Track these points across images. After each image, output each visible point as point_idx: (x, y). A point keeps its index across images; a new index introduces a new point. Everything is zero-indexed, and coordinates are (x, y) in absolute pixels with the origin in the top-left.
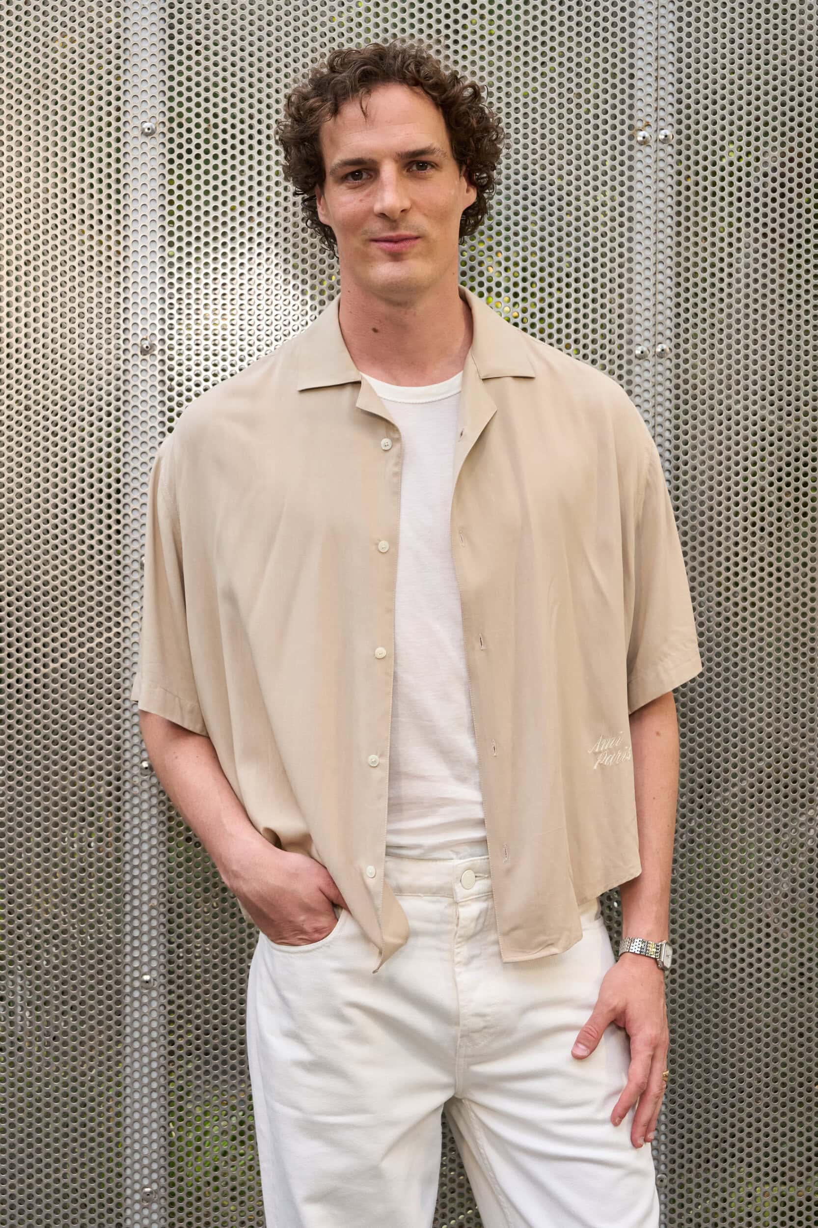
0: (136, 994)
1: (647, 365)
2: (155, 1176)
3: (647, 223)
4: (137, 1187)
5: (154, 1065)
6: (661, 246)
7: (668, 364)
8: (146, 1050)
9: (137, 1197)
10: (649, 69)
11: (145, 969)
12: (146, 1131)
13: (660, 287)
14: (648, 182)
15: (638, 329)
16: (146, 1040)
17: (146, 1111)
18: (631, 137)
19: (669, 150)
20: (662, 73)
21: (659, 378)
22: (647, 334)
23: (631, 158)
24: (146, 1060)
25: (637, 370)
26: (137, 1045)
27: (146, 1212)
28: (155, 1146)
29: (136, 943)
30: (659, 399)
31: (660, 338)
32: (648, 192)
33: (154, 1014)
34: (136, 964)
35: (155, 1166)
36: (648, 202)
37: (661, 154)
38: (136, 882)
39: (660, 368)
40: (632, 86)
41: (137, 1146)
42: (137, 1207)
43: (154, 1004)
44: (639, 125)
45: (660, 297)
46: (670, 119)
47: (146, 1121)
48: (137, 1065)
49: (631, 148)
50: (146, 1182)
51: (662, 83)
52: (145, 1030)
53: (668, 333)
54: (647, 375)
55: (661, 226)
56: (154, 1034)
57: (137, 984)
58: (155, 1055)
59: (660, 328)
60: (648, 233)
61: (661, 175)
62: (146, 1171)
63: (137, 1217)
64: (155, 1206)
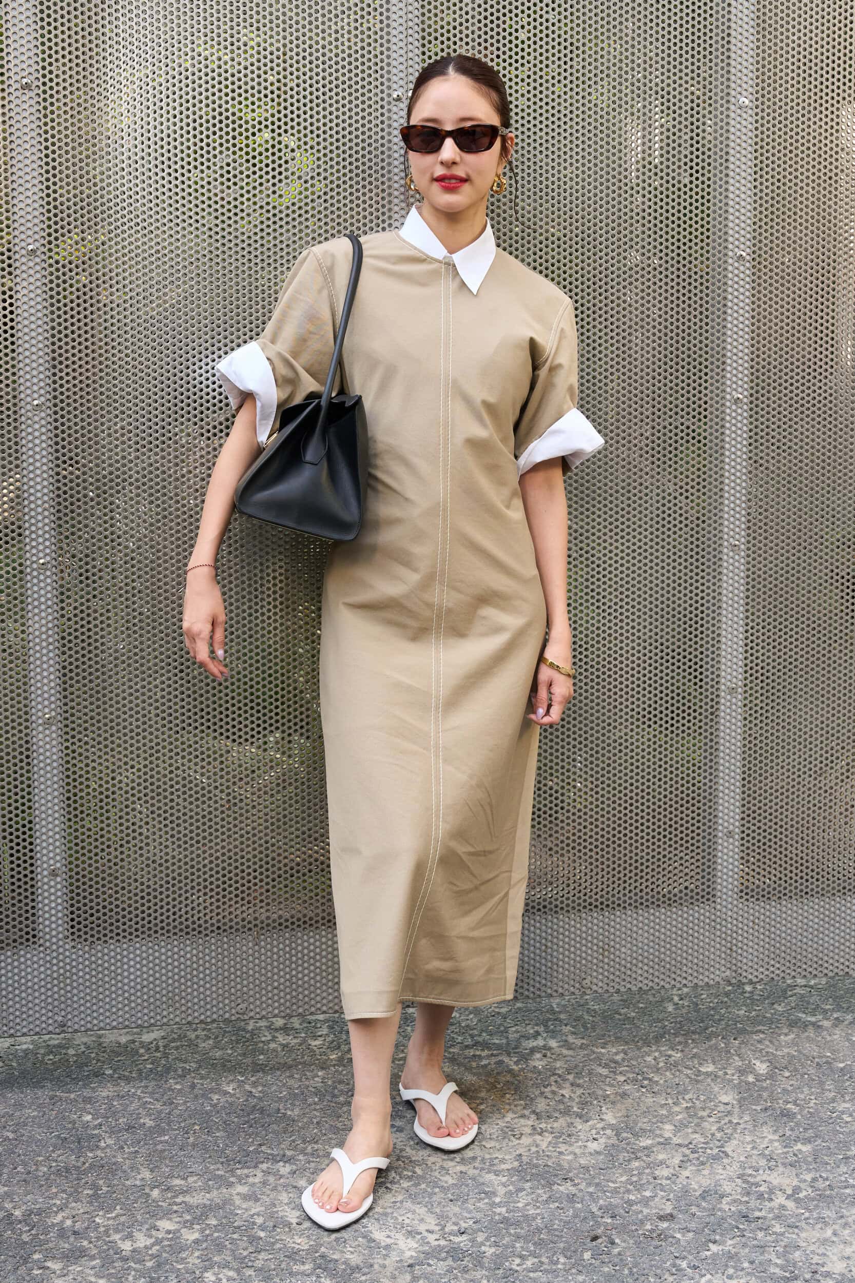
1: (401, 105)
2: (53, 706)
4: (40, 714)
9: (40, 721)
25: (394, 109)
27: (47, 732)
42: (41, 728)
43: (49, 581)
45: (410, 55)
50: (47, 710)
62: (46, 703)
63: (41, 736)
64: (54, 728)
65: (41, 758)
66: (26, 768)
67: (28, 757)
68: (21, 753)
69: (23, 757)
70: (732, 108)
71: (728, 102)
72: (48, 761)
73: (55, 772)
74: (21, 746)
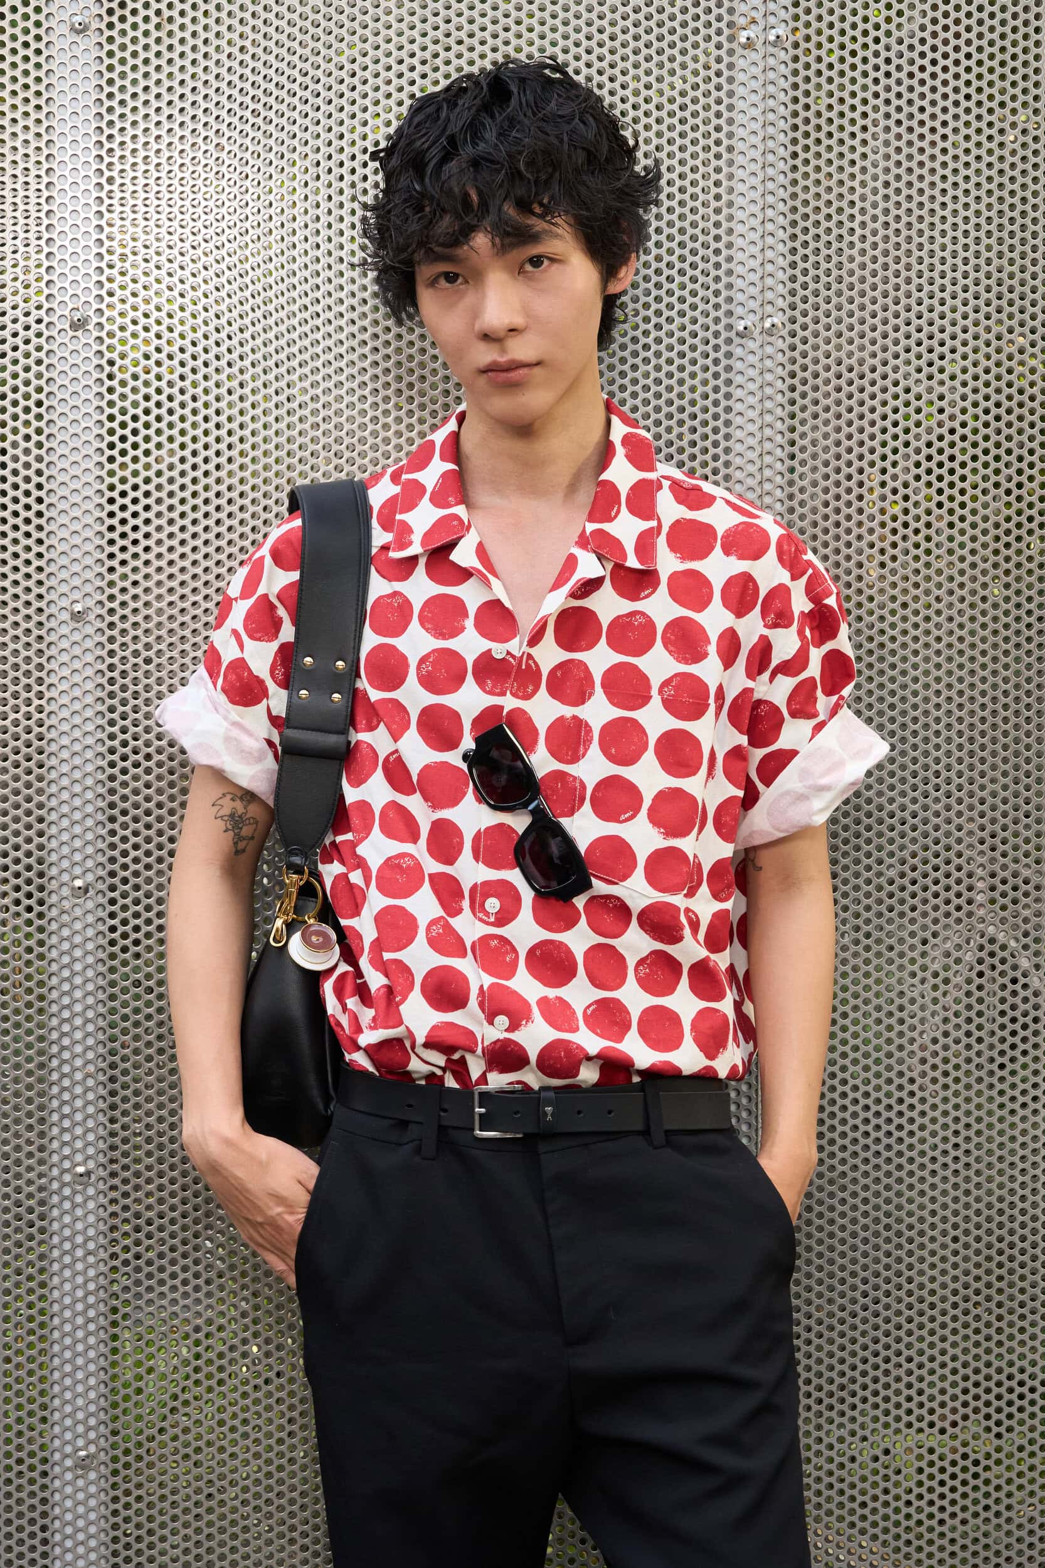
0: (67, 1192)
1: (751, 345)
2: (92, 1435)
3: (752, 153)
4: (68, 1449)
5: (92, 1286)
6: (770, 185)
7: (780, 344)
8: (79, 1266)
9: (69, 1463)
11: (79, 1158)
12: (80, 1375)
13: (770, 240)
14: (754, 98)
15: (740, 297)
16: (79, 1253)
17: (80, 1348)
18: (732, 38)
19: (782, 55)
21: (768, 363)
22: (752, 304)
23: (731, 66)
24: (80, 1280)
25: (738, 352)
26: (67, 1259)
27: (80, 1483)
28: (92, 1395)
29: (66, 1123)
30: (768, 391)
31: (769, 309)
32: (754, 112)
33: (91, 1219)
34: (67, 1151)
35: (92, 1422)
36: (755, 126)
37: (771, 61)
38: (66, 1042)
39: (769, 350)
41: (68, 1395)
42: (69, 1476)
43: (91, 1205)
44: (742, 21)
45: (770, 254)
46: (783, 14)
47: (80, 1361)
48: (67, 1287)
49: (731, 52)
50: (80, 1443)
52: (79, 1239)
53: (780, 303)
54: (751, 359)
55: (770, 158)
56: (91, 1245)
57: (67, 1178)
58: (92, 1273)
59: (769, 295)
60: (753, 167)
61: (771, 89)
62: (80, 1429)
63: (69, 1490)
64: (92, 1475)
65: (69, 1530)
66: (41, 1549)
67: (44, 1529)
68: (32, 1522)
69: (36, 1528)
72: (81, 1537)
74: (32, 1508)
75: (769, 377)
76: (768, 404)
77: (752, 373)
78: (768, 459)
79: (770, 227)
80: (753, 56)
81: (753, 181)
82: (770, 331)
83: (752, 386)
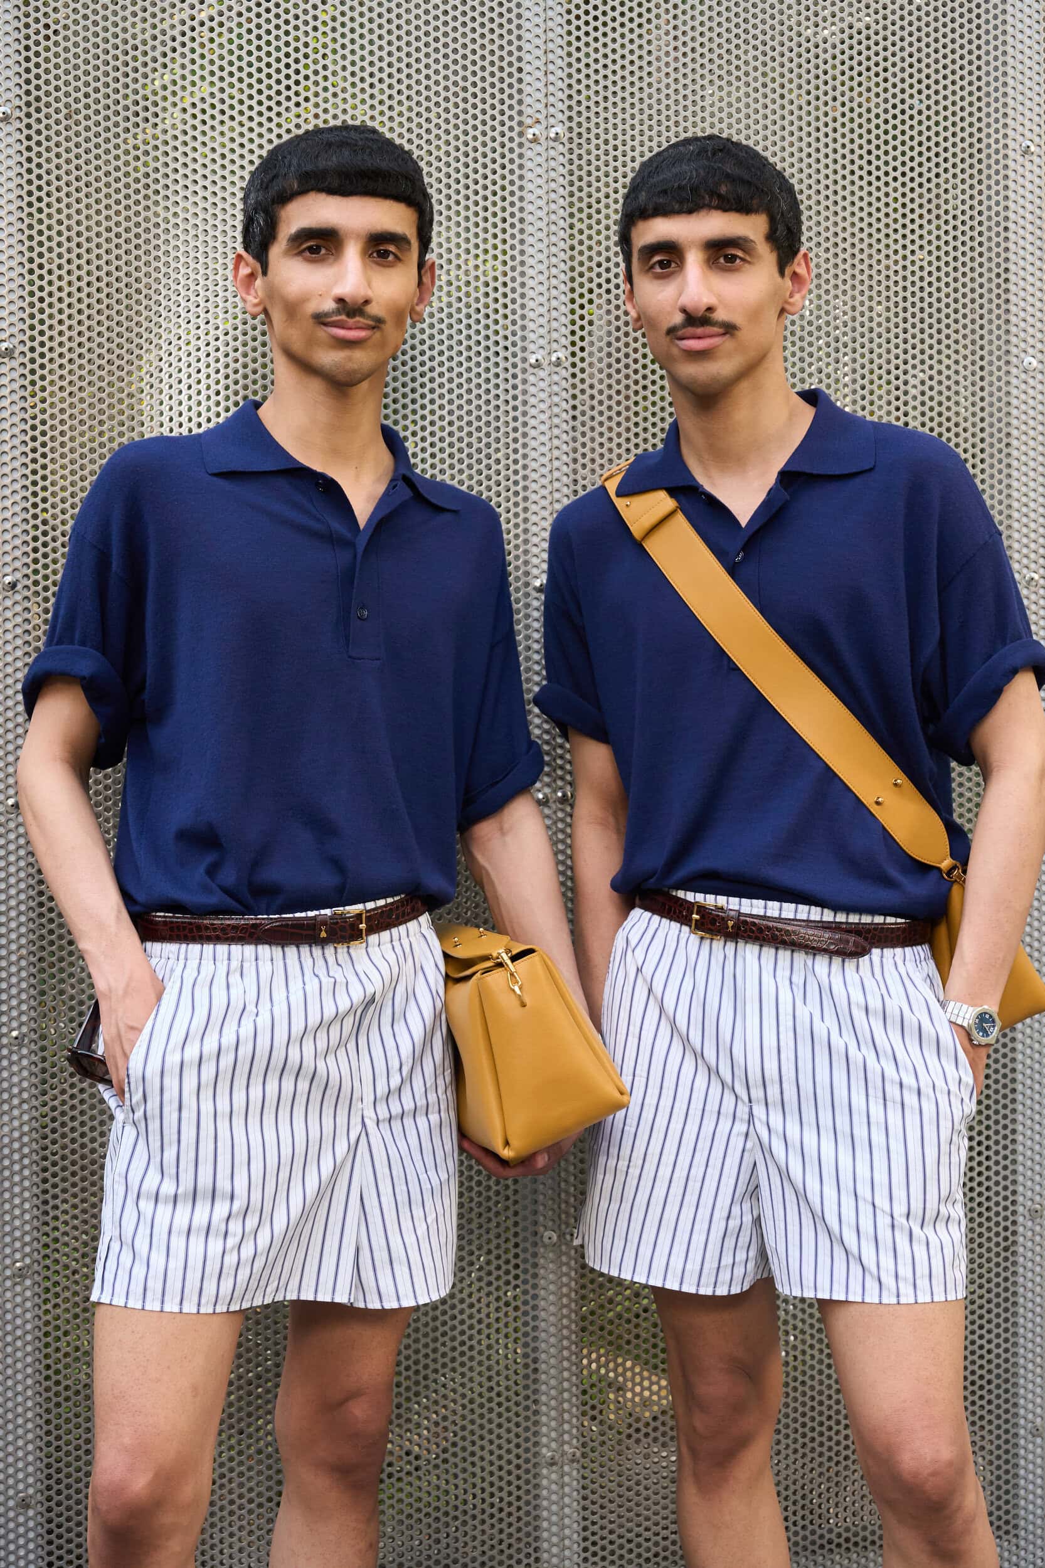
0: (5, 1052)
1: (542, 374)
2: (27, 1249)
3: (540, 224)
4: (8, 1261)
5: (26, 1128)
6: (554, 250)
7: (564, 373)
8: (15, 1113)
9: (8, 1272)
10: (538, 63)
11: (14, 1024)
12: (17, 1201)
13: (554, 292)
14: (539, 181)
15: (532, 336)
16: (16, 1102)
17: (17, 1178)
18: (521, 134)
19: (561, 148)
20: (551, 67)
21: (555, 388)
22: (542, 342)
23: (521, 156)
24: (16, 1123)
25: (532, 379)
26: (5, 1107)
27: (18, 1289)
28: (27, 1217)
29: (4, 996)
30: (556, 410)
31: (555, 346)
32: (540, 192)
33: (25, 1073)
34: (4, 1019)
35: (27, 1238)
36: (540, 203)
37: (552, 153)
38: (3, 930)
39: (556, 378)
40: (520, 81)
41: (7, 1218)
42: (8, 1283)
43: (25, 1062)
44: (529, 121)
45: (554, 303)
46: (560, 116)
47: (17, 1190)
49: (521, 145)
50: (18, 1256)
51: (551, 78)
52: (16, 1090)
53: (563, 341)
54: (542, 385)
55: (553, 228)
56: (27, 1093)
57: (6, 1039)
58: (26, 1117)
59: (555, 335)
60: (540, 235)
61: (553, 174)
62: (17, 1244)
63: (8, 1295)
64: (28, 1282)
65: (9, 1327)
70: (1014, 371)
71: (1008, 363)
72: (19, 1333)
73: (29, 1348)
75: (556, 399)
76: (556, 421)
77: (542, 395)
78: (556, 464)
79: (554, 282)
80: (538, 149)
81: (540, 246)
82: (558, 363)
83: (542, 406)
